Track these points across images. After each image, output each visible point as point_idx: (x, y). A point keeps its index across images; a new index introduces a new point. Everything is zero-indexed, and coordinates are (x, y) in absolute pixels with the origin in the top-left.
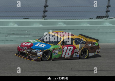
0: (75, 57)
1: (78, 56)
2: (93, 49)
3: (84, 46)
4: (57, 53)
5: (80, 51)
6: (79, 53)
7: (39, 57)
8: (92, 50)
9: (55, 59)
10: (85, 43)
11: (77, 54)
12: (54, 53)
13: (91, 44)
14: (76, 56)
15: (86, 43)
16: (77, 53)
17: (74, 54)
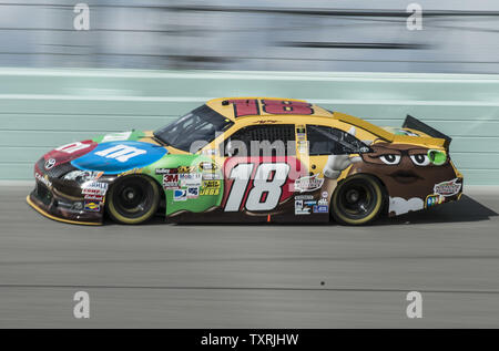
0: (306, 211)
1: (325, 210)
2: (415, 178)
3: (355, 163)
4: (193, 191)
5: (333, 185)
6: (325, 194)
7: (92, 206)
8: (404, 183)
9: (187, 219)
10: (364, 149)
11: (317, 199)
12: (177, 189)
13: (398, 158)
14: (311, 206)
15: (371, 151)
16: (316, 194)
17: (299, 200)
